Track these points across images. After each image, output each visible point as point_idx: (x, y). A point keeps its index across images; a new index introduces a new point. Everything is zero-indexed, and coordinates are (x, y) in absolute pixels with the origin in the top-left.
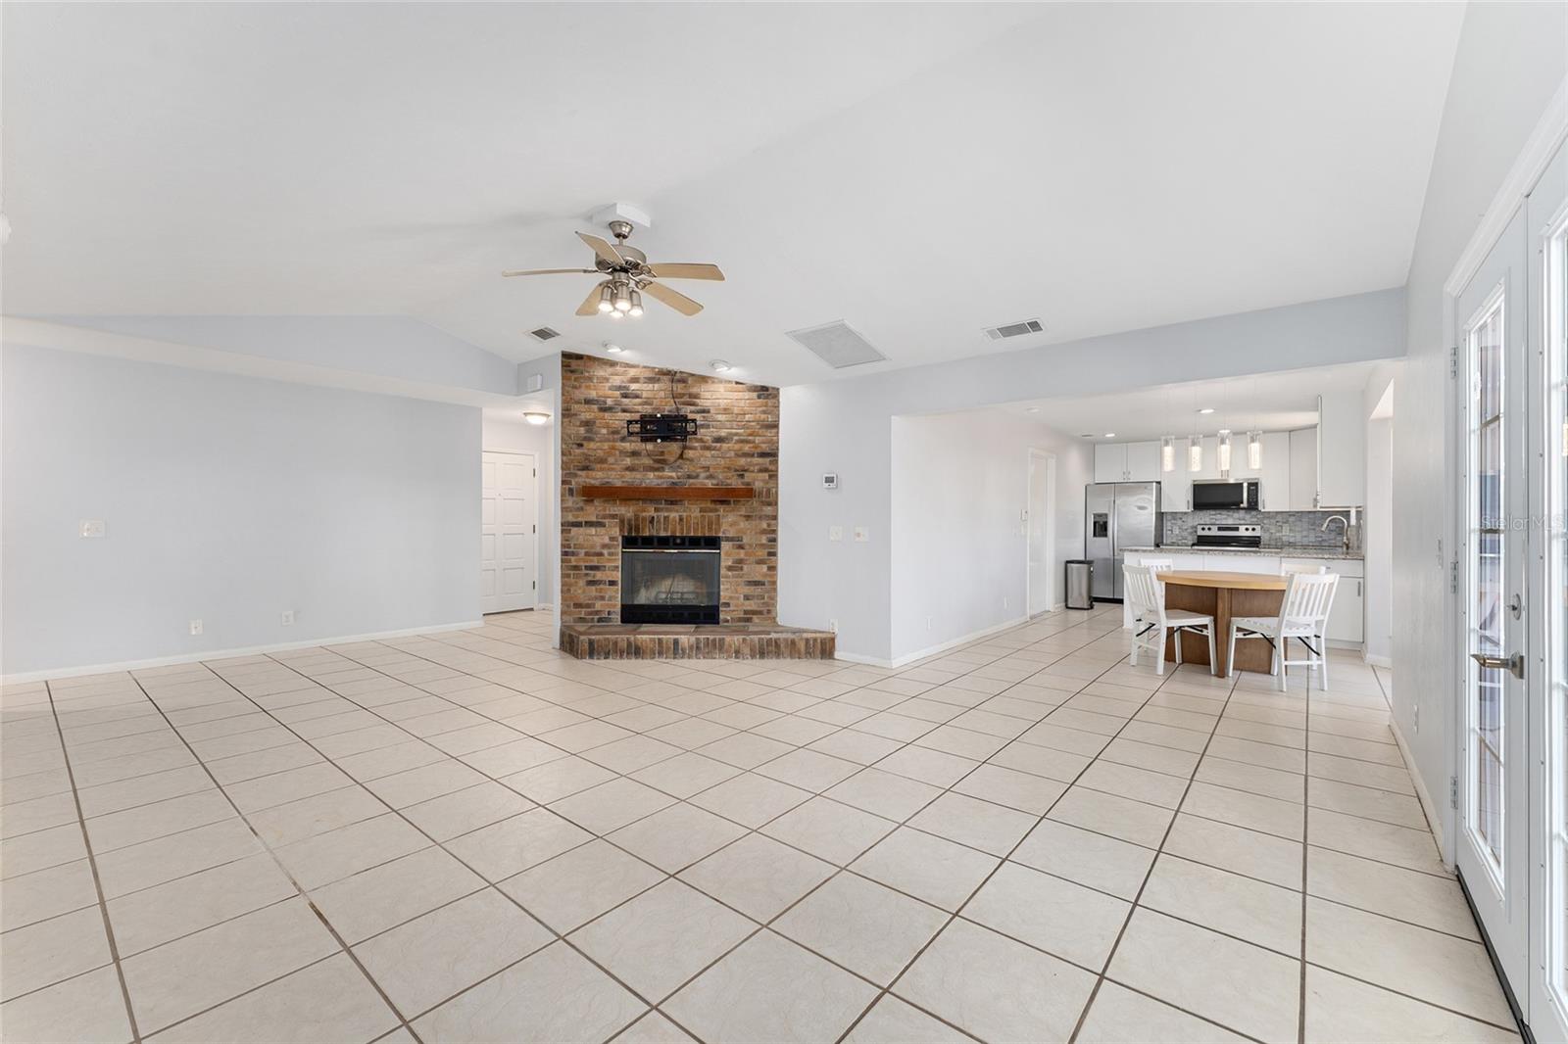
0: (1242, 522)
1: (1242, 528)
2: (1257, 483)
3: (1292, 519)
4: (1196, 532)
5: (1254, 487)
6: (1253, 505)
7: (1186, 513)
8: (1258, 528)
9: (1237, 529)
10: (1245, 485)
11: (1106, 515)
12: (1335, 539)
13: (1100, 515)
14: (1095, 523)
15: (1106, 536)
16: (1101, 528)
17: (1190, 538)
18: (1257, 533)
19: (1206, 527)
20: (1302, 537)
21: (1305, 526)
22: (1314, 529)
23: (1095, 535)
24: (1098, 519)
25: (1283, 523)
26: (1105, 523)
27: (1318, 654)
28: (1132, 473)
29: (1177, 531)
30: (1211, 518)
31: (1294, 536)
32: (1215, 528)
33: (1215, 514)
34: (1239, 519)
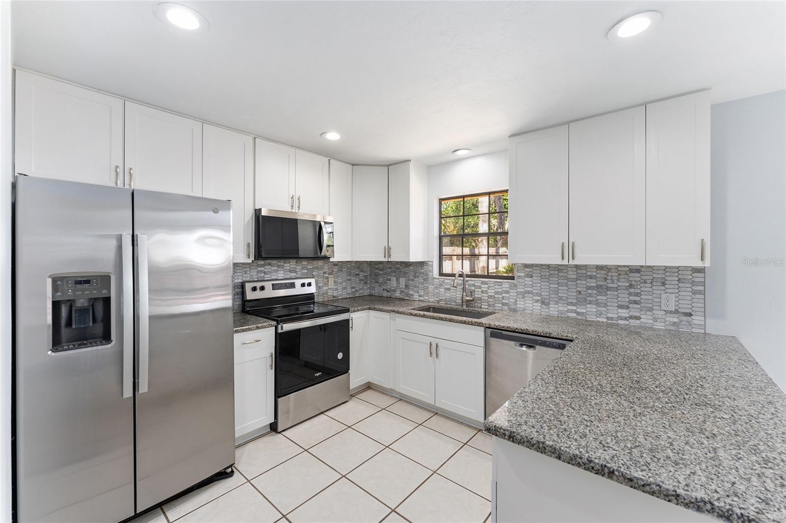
0: (297, 276)
1: (298, 284)
4: (244, 294)
8: (313, 282)
9: (292, 285)
13: (84, 281)
18: (312, 290)
19: (259, 285)
22: (350, 280)
25: (330, 274)
30: (258, 272)
31: (337, 289)
32: (268, 285)
33: (263, 266)
34: (291, 271)
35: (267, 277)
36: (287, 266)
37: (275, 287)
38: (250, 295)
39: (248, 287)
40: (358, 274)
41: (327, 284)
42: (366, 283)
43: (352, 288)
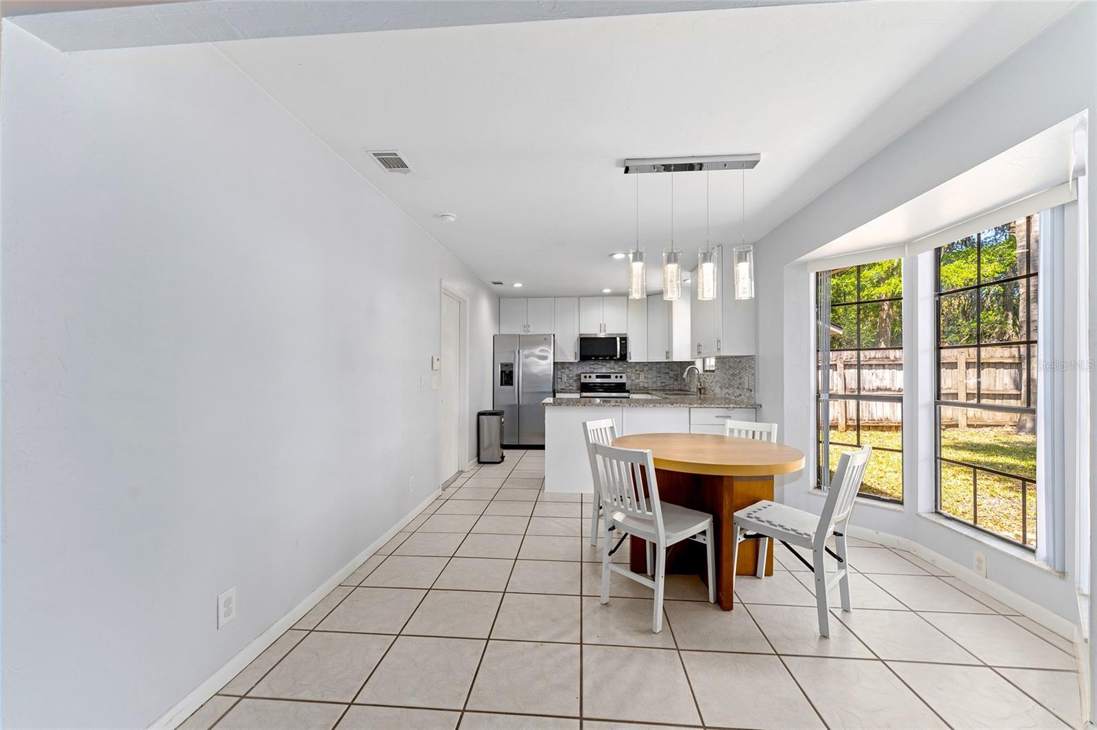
0: (613, 371)
1: (613, 376)
2: (626, 338)
3: (646, 368)
4: (580, 379)
5: (624, 340)
6: (624, 357)
7: (571, 363)
8: (624, 375)
9: (609, 377)
10: (618, 339)
11: (512, 365)
12: (673, 384)
13: (507, 365)
14: (502, 372)
15: (512, 385)
16: (507, 377)
17: (575, 385)
18: (623, 380)
19: (588, 375)
20: (653, 383)
21: (654, 373)
22: (660, 377)
23: (502, 384)
24: (504, 369)
25: (641, 371)
26: (511, 373)
27: (840, 560)
28: (531, 327)
29: (565, 379)
30: (590, 368)
31: (647, 382)
32: (594, 376)
33: (593, 365)
34: (611, 368)
35: (595, 371)
36: (608, 365)
37: (597, 377)
38: (583, 380)
39: (583, 375)
40: (668, 373)
41: (638, 378)
42: (677, 380)
43: (662, 383)
